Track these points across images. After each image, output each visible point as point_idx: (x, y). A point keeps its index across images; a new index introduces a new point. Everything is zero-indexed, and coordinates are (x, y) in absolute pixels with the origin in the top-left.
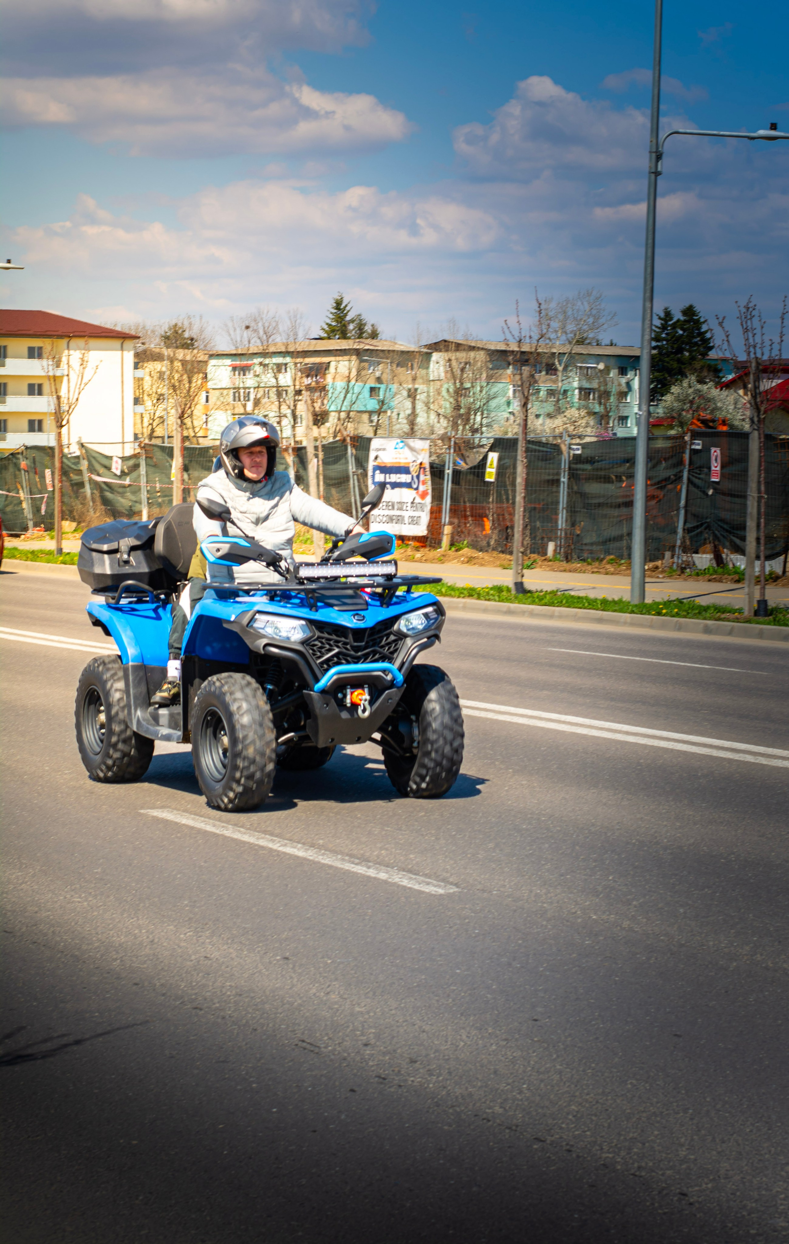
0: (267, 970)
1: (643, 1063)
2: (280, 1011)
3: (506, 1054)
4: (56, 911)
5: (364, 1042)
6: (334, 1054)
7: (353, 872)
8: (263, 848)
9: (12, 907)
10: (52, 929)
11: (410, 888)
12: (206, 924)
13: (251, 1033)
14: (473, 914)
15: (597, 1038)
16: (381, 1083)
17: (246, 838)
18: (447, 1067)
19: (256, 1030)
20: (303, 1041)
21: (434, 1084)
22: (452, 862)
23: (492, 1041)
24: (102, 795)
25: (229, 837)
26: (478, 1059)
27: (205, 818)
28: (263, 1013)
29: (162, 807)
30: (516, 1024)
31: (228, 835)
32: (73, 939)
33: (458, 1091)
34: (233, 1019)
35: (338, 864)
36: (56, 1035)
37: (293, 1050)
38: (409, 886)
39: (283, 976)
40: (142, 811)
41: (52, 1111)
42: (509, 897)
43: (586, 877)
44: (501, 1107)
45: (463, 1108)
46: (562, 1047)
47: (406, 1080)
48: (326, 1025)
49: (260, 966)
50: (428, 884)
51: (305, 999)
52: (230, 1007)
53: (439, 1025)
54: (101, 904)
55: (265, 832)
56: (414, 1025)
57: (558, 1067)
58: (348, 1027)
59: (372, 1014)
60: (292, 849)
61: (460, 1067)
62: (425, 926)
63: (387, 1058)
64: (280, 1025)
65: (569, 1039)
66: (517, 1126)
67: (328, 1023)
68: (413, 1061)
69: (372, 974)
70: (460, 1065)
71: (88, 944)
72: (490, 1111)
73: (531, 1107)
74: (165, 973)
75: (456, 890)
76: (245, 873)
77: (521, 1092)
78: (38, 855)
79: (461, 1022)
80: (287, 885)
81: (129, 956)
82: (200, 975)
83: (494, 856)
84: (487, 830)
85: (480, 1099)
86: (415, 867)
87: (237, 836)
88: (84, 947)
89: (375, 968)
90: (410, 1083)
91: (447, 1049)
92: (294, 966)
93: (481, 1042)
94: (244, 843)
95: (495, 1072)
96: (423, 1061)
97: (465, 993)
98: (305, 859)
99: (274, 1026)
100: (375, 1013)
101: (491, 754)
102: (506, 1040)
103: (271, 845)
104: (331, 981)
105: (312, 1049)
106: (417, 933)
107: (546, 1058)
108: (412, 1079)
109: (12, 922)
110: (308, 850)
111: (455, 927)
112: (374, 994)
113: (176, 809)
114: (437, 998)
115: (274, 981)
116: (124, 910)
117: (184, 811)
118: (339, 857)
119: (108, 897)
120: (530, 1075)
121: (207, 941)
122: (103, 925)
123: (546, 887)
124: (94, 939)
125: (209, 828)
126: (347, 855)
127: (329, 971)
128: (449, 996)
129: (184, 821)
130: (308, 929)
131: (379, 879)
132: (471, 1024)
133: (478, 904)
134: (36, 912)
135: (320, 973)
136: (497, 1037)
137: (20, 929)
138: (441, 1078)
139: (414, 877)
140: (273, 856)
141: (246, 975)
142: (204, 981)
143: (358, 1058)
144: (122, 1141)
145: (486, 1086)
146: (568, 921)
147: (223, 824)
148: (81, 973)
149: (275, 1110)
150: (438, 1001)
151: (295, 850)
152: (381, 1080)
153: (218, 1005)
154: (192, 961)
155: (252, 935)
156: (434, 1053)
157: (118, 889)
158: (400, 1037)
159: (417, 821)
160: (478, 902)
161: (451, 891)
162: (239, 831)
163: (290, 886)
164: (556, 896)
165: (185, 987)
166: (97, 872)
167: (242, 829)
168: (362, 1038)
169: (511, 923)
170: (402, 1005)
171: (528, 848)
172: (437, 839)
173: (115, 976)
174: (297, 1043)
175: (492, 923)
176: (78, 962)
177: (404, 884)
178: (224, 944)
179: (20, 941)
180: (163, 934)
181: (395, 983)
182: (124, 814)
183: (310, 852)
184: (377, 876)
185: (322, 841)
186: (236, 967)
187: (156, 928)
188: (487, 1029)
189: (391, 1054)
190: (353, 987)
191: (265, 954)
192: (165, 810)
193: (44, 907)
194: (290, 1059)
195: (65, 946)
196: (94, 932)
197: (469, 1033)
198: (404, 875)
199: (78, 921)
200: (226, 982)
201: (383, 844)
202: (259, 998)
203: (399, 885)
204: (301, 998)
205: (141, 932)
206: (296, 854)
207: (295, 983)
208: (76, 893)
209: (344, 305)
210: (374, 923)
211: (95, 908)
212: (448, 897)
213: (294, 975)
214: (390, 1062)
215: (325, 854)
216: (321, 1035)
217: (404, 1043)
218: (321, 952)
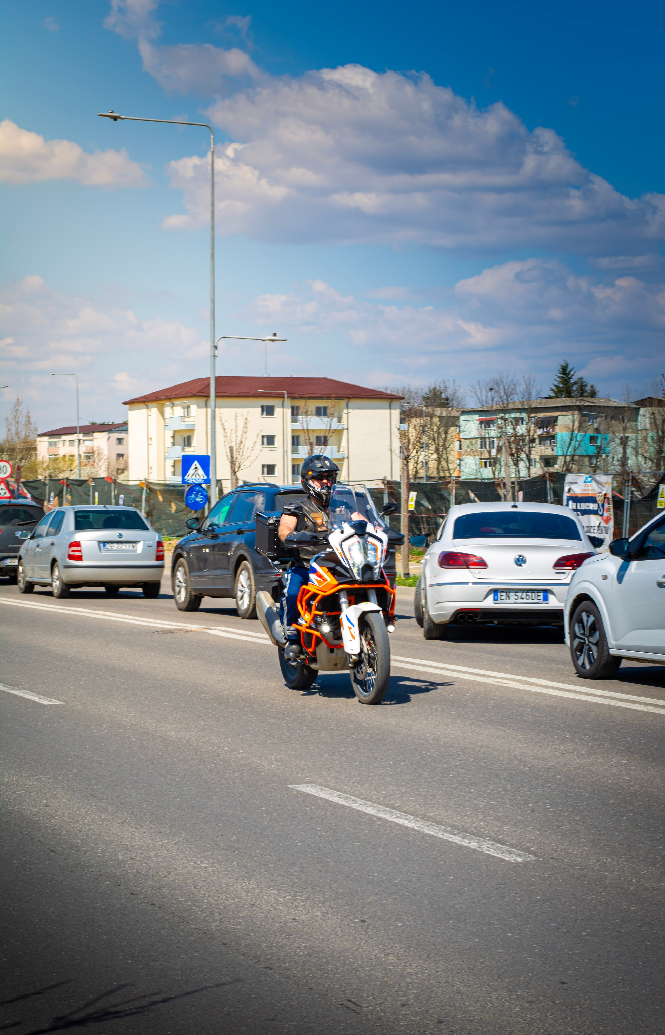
0: (343, 932)
1: (647, 1027)
2: (339, 971)
3: (526, 1016)
4: (183, 875)
5: (403, 1002)
6: (372, 1014)
7: (450, 842)
8: (380, 819)
9: (146, 872)
10: (172, 892)
11: (494, 857)
12: (306, 888)
13: (306, 993)
14: (540, 881)
15: (614, 1001)
17: (369, 810)
18: (469, 1028)
19: (312, 989)
20: (349, 1001)
22: (538, 833)
23: (517, 1003)
24: (262, 772)
25: (355, 809)
26: (499, 1021)
27: (341, 792)
28: (324, 973)
29: (310, 782)
30: (545, 986)
32: (186, 901)
34: (295, 978)
35: (439, 835)
37: (338, 1009)
38: (493, 854)
39: (354, 937)
40: (290, 786)
42: (577, 866)
43: (650, 848)
46: (579, 1009)
48: (375, 985)
49: (338, 928)
50: (510, 853)
51: (365, 960)
52: (297, 967)
53: (476, 986)
54: (223, 869)
55: (387, 805)
56: (453, 986)
57: (569, 1029)
58: (394, 987)
59: (419, 975)
60: (404, 821)
61: (481, 1028)
62: (495, 892)
63: (418, 1018)
64: (335, 985)
65: (588, 1002)
67: (378, 983)
68: (439, 1022)
69: (432, 937)
70: (481, 1026)
71: (198, 906)
74: (253, 934)
75: (533, 858)
76: (356, 842)
78: (188, 824)
79: (497, 983)
80: (388, 853)
81: (229, 918)
82: (283, 936)
83: (576, 828)
84: (578, 804)
86: (505, 838)
87: (363, 809)
88: (194, 909)
89: (437, 931)
91: (475, 1010)
92: (367, 928)
93: (506, 1004)
94: (366, 814)
96: (448, 1022)
97: (509, 956)
98: (412, 829)
99: (329, 985)
100: (423, 975)
101: (603, 737)
103: (388, 817)
104: (394, 943)
105: (354, 1009)
106: (486, 898)
107: (561, 1021)
109: (141, 885)
110: (418, 821)
111: (520, 894)
112: (428, 957)
113: (320, 785)
114: (482, 960)
115: (344, 943)
116: (241, 875)
117: (325, 786)
118: (443, 827)
119: (232, 863)
121: (301, 904)
122: (218, 888)
123: (612, 856)
124: (205, 901)
125: (341, 802)
126: (450, 826)
127: (397, 933)
129: (322, 795)
130: (393, 893)
131: (470, 848)
132: (504, 986)
133: (547, 872)
134: (165, 877)
135: (388, 936)
136: (523, 999)
137: (146, 892)
139: (500, 846)
140: (386, 827)
142: (283, 942)
146: (621, 888)
147: (354, 798)
148: (181, 934)
150: (481, 963)
151: (407, 821)
153: (287, 965)
154: (280, 923)
155: (342, 899)
156: (462, 1014)
157: (244, 855)
158: (436, 998)
159: (520, 796)
160: (548, 870)
161: (529, 859)
162: (365, 804)
163: (390, 854)
164: (619, 864)
165: (266, 947)
166: (231, 841)
167: (368, 802)
168: (402, 998)
169: (571, 890)
170: (449, 967)
171: (608, 820)
172: (533, 812)
173: (209, 936)
174: (343, 1003)
175: (553, 889)
176: (183, 923)
177: (489, 853)
178: (314, 907)
179: (141, 903)
180: (265, 897)
181: (449, 946)
182: (273, 789)
183: (419, 824)
184: (469, 845)
185: (432, 814)
186: (317, 929)
187: (261, 892)
188: (516, 991)
189: (422, 1014)
190: (412, 949)
191: (346, 917)
192: (310, 785)
193: (174, 871)
194: (331, 1018)
195: (177, 907)
196: (207, 895)
197: (499, 995)
198: (492, 844)
199: (197, 885)
200: (303, 943)
201: (483, 816)
202: (326, 959)
203: (485, 853)
204: (362, 959)
205: (247, 896)
206: (406, 825)
207: (362, 944)
208: (206, 859)
209: (568, 371)
210: (451, 888)
211: (216, 873)
212: (524, 865)
213: (364, 937)
214: (419, 1022)
215: (431, 825)
216: (367, 994)
217: (438, 1003)
218: (395, 915)
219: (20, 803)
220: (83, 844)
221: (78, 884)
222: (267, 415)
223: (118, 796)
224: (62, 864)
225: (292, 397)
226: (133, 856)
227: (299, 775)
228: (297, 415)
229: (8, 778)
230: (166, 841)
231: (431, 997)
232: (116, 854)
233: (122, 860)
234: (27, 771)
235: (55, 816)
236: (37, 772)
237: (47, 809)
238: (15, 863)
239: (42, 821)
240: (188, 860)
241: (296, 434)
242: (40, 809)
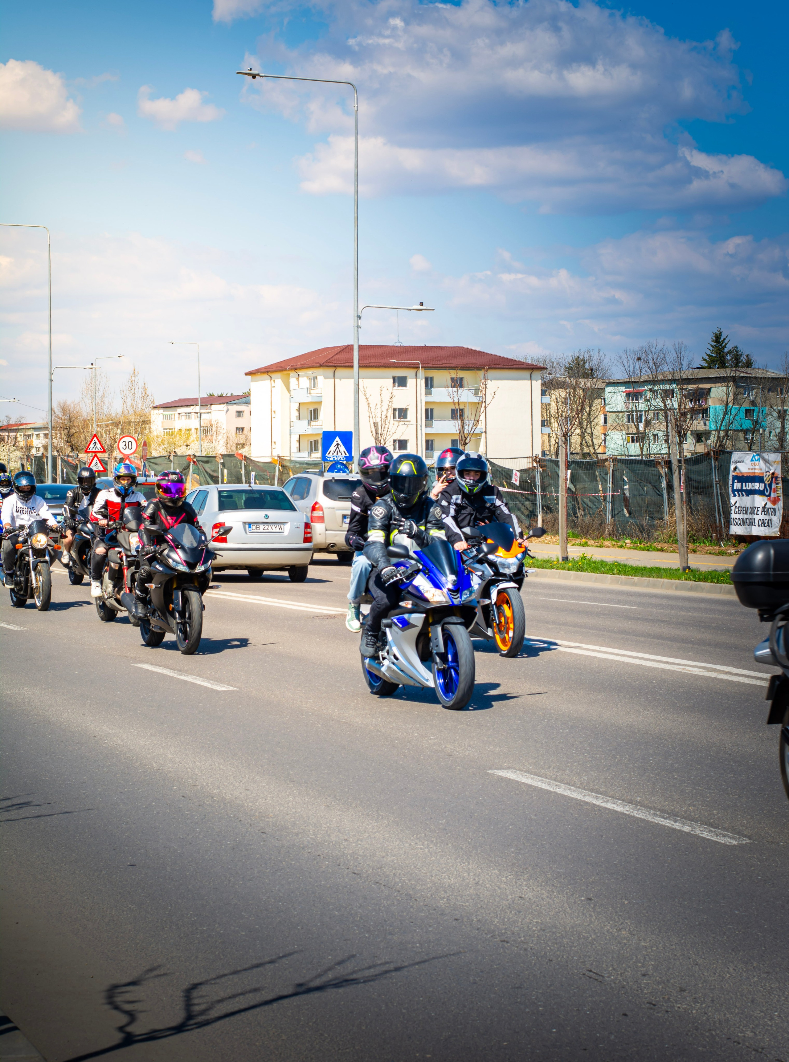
0: (571, 909)
2: (575, 944)
3: (765, 985)
4: (401, 856)
5: (643, 972)
6: (615, 983)
7: (662, 825)
8: (587, 803)
9: (363, 853)
10: (394, 872)
11: (709, 839)
12: (526, 869)
13: (547, 964)
14: (759, 863)
16: (651, 1009)
17: (575, 795)
18: (711, 995)
19: (551, 961)
20: (591, 971)
21: (697, 1010)
22: (749, 817)
23: (755, 974)
24: (458, 758)
25: (560, 794)
26: (740, 989)
27: (543, 777)
28: (561, 946)
29: (508, 768)
31: (559, 792)
32: (410, 880)
33: (717, 1016)
34: (534, 951)
35: (650, 818)
36: (379, 962)
37: (580, 978)
38: (708, 837)
39: (583, 914)
40: (490, 772)
41: (364, 1028)
44: (752, 1032)
45: (718, 1032)
47: (674, 1006)
48: (613, 957)
49: (566, 905)
50: (724, 836)
51: (598, 935)
52: (533, 941)
53: (711, 958)
54: (440, 850)
55: (591, 790)
56: (690, 958)
58: (632, 959)
59: (654, 949)
60: (612, 805)
61: (723, 996)
62: (715, 873)
63: (660, 987)
64: (573, 957)
66: (763, 1049)
67: (615, 955)
68: (682, 990)
69: (661, 914)
70: (723, 994)
71: (422, 885)
72: (743, 1034)
73: (778, 1032)
74: (483, 911)
75: (748, 841)
76: (568, 825)
77: (772, 1019)
78: (394, 808)
79: (731, 956)
80: (602, 836)
81: (455, 896)
82: (513, 912)
83: (786, 813)
85: (735, 1024)
86: (717, 822)
87: (568, 793)
88: (418, 887)
89: (665, 908)
90: (676, 1009)
91: (714, 980)
92: (595, 906)
93: (744, 974)
94: (572, 799)
95: (752, 1002)
96: (690, 991)
97: (739, 931)
98: (622, 813)
99: (568, 957)
100: (657, 948)
102: (768, 973)
103: (595, 802)
104: (624, 920)
105: (597, 978)
106: (707, 879)
108: (678, 1005)
109: (361, 865)
110: (626, 805)
111: (741, 874)
112: (660, 931)
113: (520, 770)
114: (713, 935)
115: (575, 919)
116: (459, 856)
117: (525, 772)
118: (652, 812)
119: (447, 844)
120: (784, 1004)
121: (524, 883)
122: (438, 868)
124: (428, 880)
125: (545, 786)
126: (659, 810)
127: (625, 910)
128: (724, 934)
129: (524, 780)
130: (614, 874)
131: (683, 831)
132: (739, 958)
133: (764, 854)
134: (383, 857)
135: (616, 912)
136: (760, 970)
137: (367, 871)
138: (704, 1005)
139: (714, 830)
140: (595, 811)
141: (551, 913)
142: (515, 918)
143: (635, 987)
144: (417, 1055)
145: (742, 1014)
147: (557, 783)
148: (412, 910)
149: (554, 1030)
150: (714, 938)
151: (615, 806)
152: (652, 1006)
153: (523, 939)
154: (508, 900)
155: (564, 879)
156: (703, 983)
157: (457, 838)
158: (675, 969)
159: (725, 782)
160: (765, 852)
161: (744, 842)
162: (570, 789)
163: (604, 836)
165: (498, 922)
166: (441, 824)
167: (572, 788)
168: (642, 969)
170: (682, 941)
172: (740, 797)
173: (440, 913)
174: (584, 972)
175: (774, 870)
176: (411, 900)
177: (704, 836)
178: (538, 886)
179: (365, 882)
180: (487, 876)
181: (679, 922)
182: (473, 774)
183: (627, 808)
184: (682, 829)
185: (639, 798)
186: (545, 906)
187: (482, 872)
188: (752, 963)
189: (664, 983)
190: (642, 925)
191: (572, 895)
192: (510, 771)
193: (391, 852)
194: (576, 986)
195: (402, 886)
196: (429, 874)
197: (736, 966)
198: (705, 828)
199: (417, 865)
200: (534, 918)
201: (691, 801)
202: (559, 933)
203: (699, 837)
204: (595, 934)
205: (469, 875)
206: (615, 809)
207: (593, 920)
208: (420, 841)
209: (722, 339)
210: (671, 869)
211: (433, 854)
212: (740, 847)
213: (593, 914)
214: (662, 991)
215: (640, 809)
216: (607, 965)
217: (677, 974)
218: (620, 894)
219: (219, 787)
220: (293, 826)
221: (298, 864)
222: (398, 386)
223: (317, 781)
224: (277, 845)
225: (426, 368)
226: (346, 837)
227: (497, 761)
228: (432, 386)
229: (200, 762)
230: (376, 824)
231: (670, 968)
232: (329, 836)
233: (336, 841)
234: (217, 756)
235: (257, 800)
236: (228, 757)
237: (248, 793)
238: (230, 844)
239: (246, 805)
240: (403, 842)
241: (430, 407)
242: (240, 793)
